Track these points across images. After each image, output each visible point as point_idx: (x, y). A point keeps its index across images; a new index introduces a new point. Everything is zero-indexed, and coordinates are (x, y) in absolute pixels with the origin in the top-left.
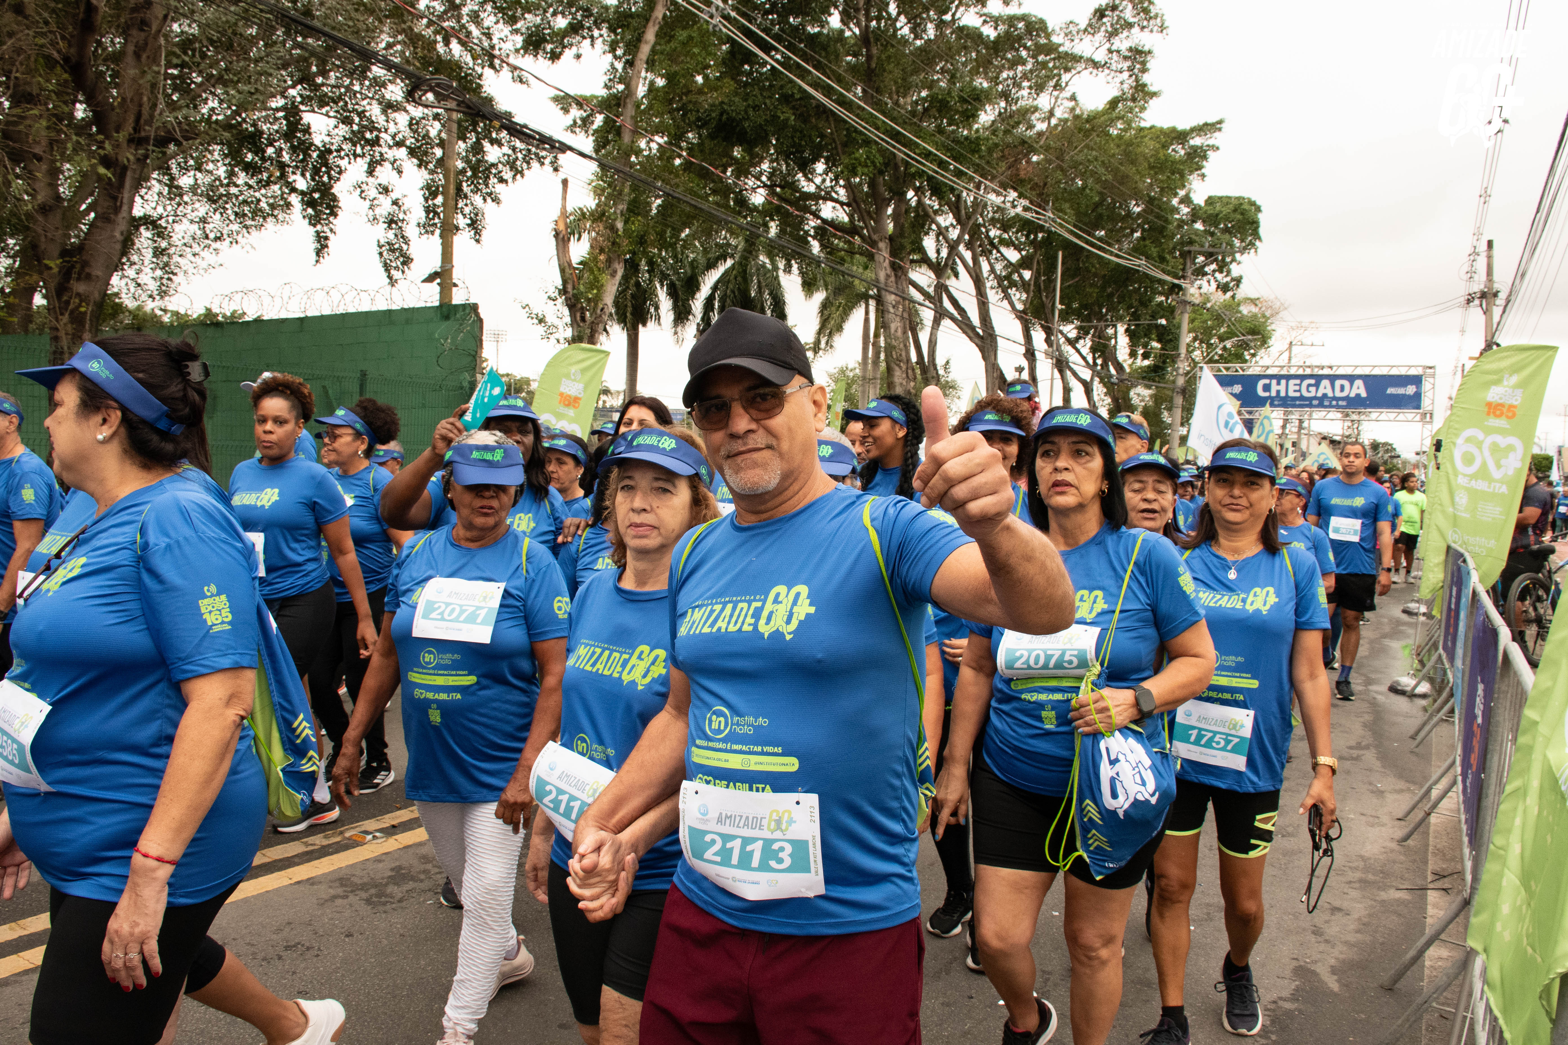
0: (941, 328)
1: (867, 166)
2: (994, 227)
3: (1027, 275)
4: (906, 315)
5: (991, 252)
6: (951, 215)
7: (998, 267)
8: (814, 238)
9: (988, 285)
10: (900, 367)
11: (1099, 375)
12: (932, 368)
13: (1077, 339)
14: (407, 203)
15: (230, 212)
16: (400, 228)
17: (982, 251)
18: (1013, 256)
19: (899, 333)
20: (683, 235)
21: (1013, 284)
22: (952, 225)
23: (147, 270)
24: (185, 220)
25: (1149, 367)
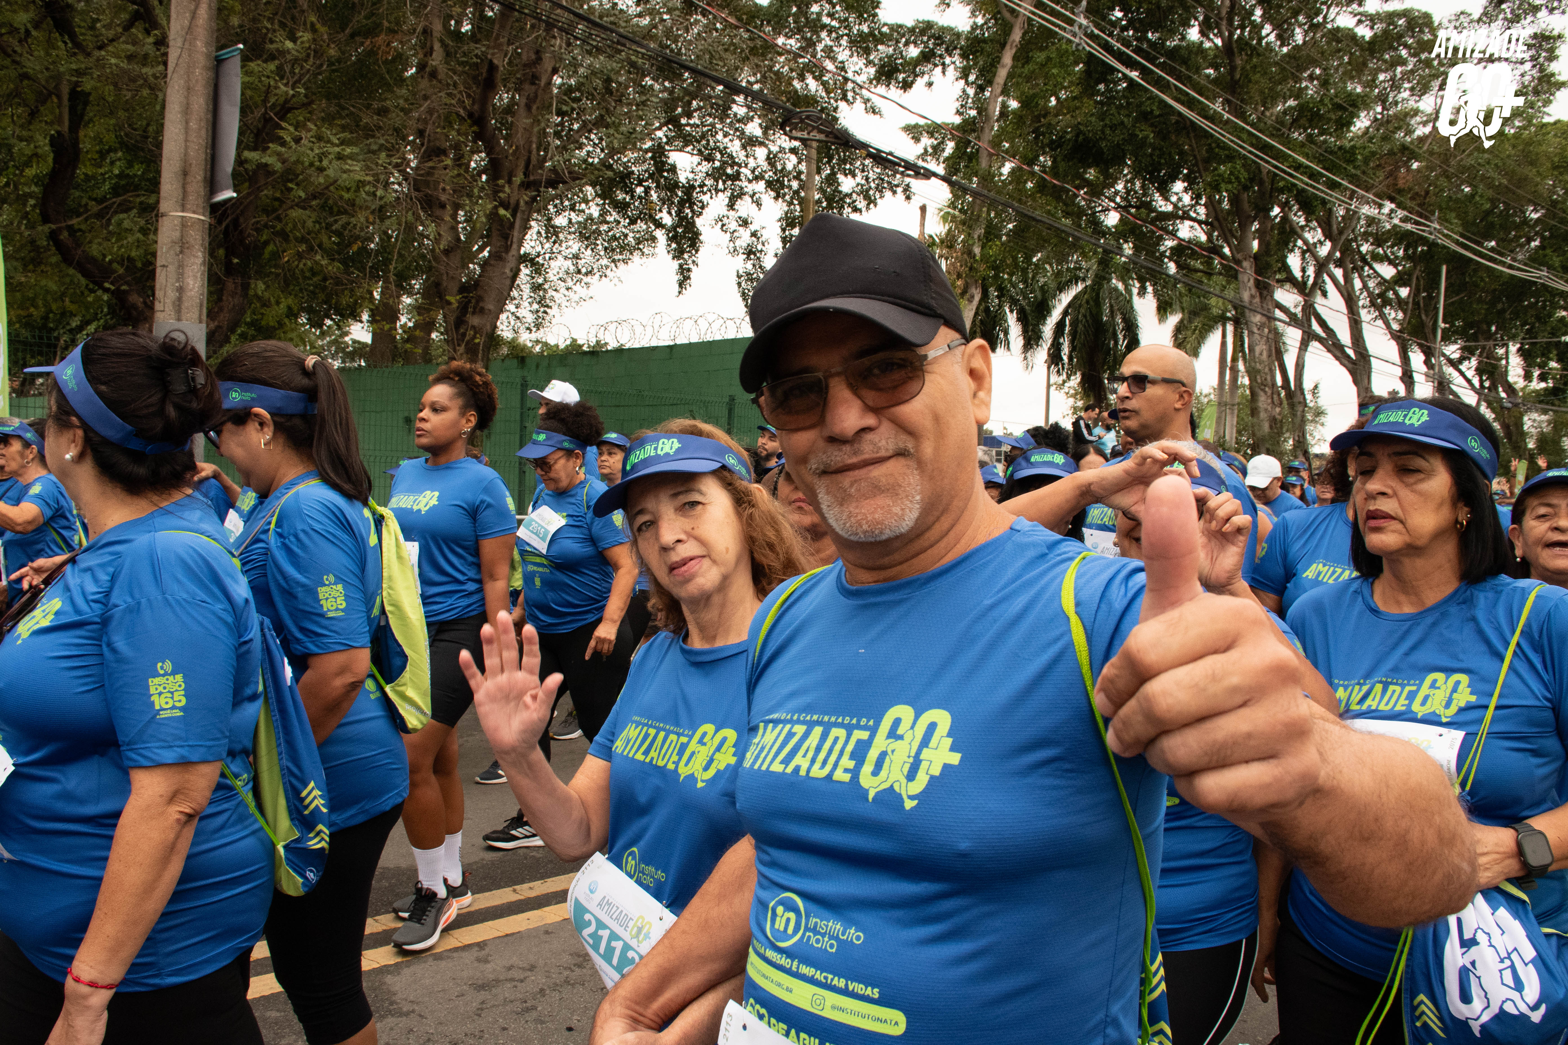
0: (1310, 349)
1: (1230, 182)
2: (1367, 241)
3: (1404, 292)
4: (1271, 336)
5: (1363, 270)
6: (1319, 230)
7: (1371, 284)
8: (1170, 259)
9: (1361, 303)
10: (1265, 392)
11: (1486, 399)
12: (1299, 393)
13: (1461, 360)
14: (765, 235)
15: (600, 247)
16: (759, 258)
17: (1353, 268)
18: (1387, 271)
19: (1265, 354)
20: (1035, 260)
21: (1387, 302)
22: (1319, 241)
23: (526, 304)
24: (559, 257)
25: (1546, 390)
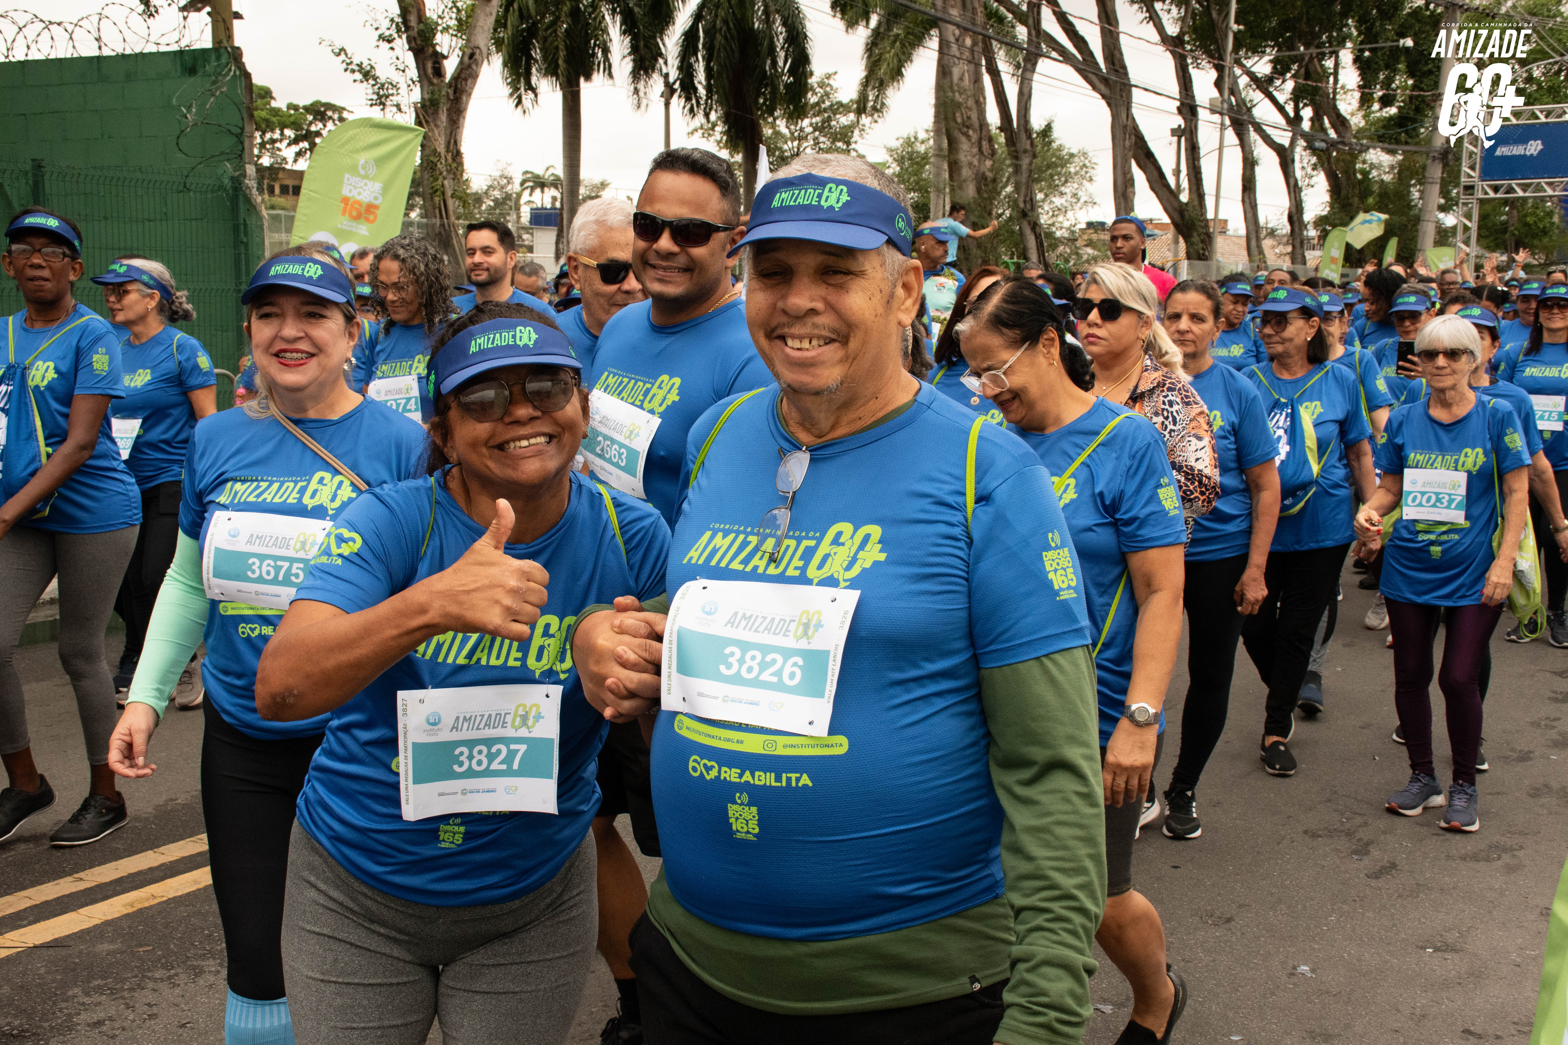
0: (1040, 67)
10: (968, 137)
11: (1304, 136)
12: (1023, 136)
13: (1272, 78)
25: (1391, 118)
